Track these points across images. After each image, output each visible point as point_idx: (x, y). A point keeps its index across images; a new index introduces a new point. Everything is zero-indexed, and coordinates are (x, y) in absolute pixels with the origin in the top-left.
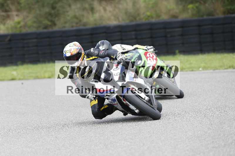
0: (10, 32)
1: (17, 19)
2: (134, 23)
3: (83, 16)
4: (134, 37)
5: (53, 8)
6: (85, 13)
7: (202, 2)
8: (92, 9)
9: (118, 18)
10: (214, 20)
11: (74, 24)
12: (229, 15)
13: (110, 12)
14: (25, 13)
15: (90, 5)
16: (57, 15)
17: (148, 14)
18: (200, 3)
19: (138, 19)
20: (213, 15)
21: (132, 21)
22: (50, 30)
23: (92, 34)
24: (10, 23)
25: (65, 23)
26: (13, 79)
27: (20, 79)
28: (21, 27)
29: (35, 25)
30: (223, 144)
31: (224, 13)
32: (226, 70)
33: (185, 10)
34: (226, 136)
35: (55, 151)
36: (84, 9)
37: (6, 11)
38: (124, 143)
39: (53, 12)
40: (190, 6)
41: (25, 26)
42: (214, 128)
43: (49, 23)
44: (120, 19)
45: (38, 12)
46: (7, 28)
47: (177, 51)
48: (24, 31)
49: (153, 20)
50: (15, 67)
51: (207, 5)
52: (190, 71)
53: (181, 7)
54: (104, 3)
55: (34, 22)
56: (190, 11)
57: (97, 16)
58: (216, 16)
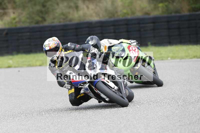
0: (7, 26)
1: (12, 16)
2: (112, 19)
3: (69, 13)
4: (112, 31)
5: (44, 6)
6: (71, 11)
7: (171, 2)
8: (77, 8)
9: (99, 15)
10: (180, 17)
11: (62, 20)
12: (194, 13)
13: (92, 9)
14: (20, 11)
15: (75, 3)
16: (47, 12)
17: (125, 11)
18: (169, 2)
19: (116, 15)
20: (179, 13)
21: (111, 17)
22: (41, 25)
23: (76, 29)
24: (7, 19)
25: (54, 19)
26: (9, 67)
27: (15, 67)
28: (16, 22)
29: (28, 21)
30: (188, 123)
31: (189, 11)
32: (191, 60)
33: (156, 8)
34: (191, 115)
35: (45, 128)
36: (70, 7)
37: (4, 9)
38: (104, 122)
39: (43, 9)
40: (161, 5)
41: (19, 22)
42: (180, 109)
43: (40, 19)
44: (101, 15)
45: (31, 10)
46: (5, 24)
47: (149, 43)
48: (19, 26)
49: (129, 17)
50: (10, 57)
51: (175, 4)
52: (160, 60)
53: (152, 6)
54: (87, 3)
55: (28, 18)
56: (160, 9)
57: (81, 13)
58: (183, 14)
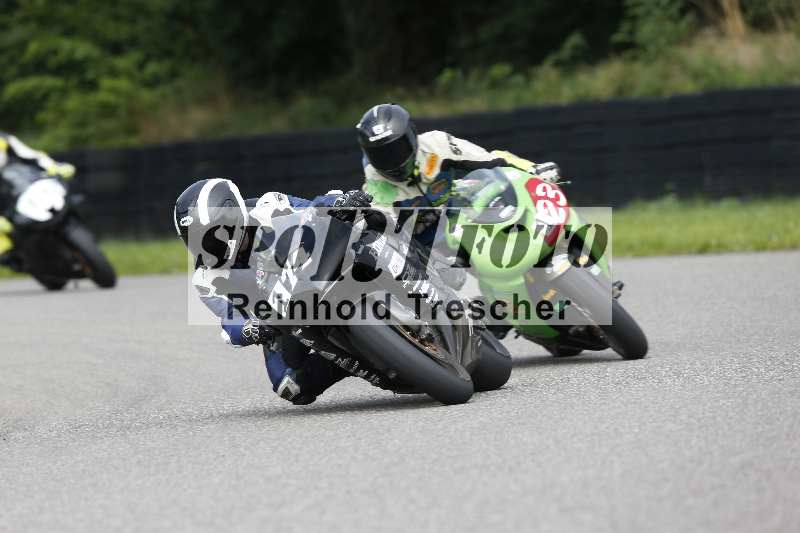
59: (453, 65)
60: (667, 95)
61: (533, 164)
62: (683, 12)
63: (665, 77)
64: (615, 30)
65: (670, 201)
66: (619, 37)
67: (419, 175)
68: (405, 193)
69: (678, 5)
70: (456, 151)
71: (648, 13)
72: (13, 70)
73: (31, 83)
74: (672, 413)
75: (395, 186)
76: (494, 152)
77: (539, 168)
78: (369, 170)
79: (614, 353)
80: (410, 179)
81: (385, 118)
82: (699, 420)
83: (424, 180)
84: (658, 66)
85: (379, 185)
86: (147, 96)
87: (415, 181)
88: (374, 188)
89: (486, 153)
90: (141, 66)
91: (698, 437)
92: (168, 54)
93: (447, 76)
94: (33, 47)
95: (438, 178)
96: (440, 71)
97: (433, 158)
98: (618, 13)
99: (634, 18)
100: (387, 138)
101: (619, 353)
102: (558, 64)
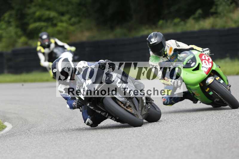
59: (163, 19)
60: (227, 28)
61: (202, 49)
62: (231, 3)
63: (226, 22)
64: (211, 8)
65: (228, 60)
66: (213, 10)
67: (167, 54)
68: (162, 60)
69: (230, 1)
70: (178, 46)
71: (221, 4)
72: (31, 21)
73: (37, 24)
74: (228, 123)
75: (159, 58)
76: (190, 46)
77: (204, 50)
78: (151, 53)
79: (229, 106)
80: (164, 55)
81: (155, 36)
82: (236, 125)
83: (168, 55)
84: (224, 19)
85: (154, 57)
86: (72, 28)
87: (166, 56)
88: (153, 58)
89: (188, 46)
90: (70, 19)
91: (236, 130)
92: (78, 15)
93: (161, 22)
94: (38, 14)
95: (173, 55)
96: (158, 21)
97: (171, 48)
98: (212, 4)
99: (217, 5)
100: (155, 43)
101: (230, 107)
102: (194, 18)
